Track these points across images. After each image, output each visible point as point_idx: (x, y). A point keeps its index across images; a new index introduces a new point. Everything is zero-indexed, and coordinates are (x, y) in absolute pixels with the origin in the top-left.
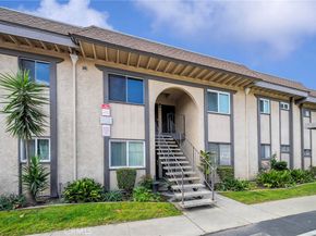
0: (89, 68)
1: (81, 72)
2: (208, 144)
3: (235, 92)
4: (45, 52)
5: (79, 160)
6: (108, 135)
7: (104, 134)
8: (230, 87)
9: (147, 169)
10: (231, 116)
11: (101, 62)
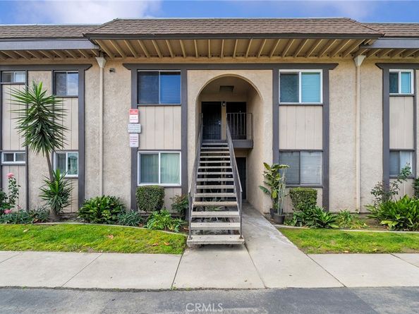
0: (117, 69)
1: (109, 75)
2: (279, 153)
3: (334, 66)
4: (75, 61)
5: (105, 175)
6: (137, 145)
7: (132, 145)
8: (324, 59)
9: (184, 188)
10: (325, 107)
11: (129, 60)
